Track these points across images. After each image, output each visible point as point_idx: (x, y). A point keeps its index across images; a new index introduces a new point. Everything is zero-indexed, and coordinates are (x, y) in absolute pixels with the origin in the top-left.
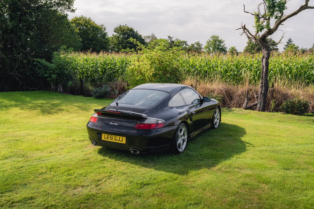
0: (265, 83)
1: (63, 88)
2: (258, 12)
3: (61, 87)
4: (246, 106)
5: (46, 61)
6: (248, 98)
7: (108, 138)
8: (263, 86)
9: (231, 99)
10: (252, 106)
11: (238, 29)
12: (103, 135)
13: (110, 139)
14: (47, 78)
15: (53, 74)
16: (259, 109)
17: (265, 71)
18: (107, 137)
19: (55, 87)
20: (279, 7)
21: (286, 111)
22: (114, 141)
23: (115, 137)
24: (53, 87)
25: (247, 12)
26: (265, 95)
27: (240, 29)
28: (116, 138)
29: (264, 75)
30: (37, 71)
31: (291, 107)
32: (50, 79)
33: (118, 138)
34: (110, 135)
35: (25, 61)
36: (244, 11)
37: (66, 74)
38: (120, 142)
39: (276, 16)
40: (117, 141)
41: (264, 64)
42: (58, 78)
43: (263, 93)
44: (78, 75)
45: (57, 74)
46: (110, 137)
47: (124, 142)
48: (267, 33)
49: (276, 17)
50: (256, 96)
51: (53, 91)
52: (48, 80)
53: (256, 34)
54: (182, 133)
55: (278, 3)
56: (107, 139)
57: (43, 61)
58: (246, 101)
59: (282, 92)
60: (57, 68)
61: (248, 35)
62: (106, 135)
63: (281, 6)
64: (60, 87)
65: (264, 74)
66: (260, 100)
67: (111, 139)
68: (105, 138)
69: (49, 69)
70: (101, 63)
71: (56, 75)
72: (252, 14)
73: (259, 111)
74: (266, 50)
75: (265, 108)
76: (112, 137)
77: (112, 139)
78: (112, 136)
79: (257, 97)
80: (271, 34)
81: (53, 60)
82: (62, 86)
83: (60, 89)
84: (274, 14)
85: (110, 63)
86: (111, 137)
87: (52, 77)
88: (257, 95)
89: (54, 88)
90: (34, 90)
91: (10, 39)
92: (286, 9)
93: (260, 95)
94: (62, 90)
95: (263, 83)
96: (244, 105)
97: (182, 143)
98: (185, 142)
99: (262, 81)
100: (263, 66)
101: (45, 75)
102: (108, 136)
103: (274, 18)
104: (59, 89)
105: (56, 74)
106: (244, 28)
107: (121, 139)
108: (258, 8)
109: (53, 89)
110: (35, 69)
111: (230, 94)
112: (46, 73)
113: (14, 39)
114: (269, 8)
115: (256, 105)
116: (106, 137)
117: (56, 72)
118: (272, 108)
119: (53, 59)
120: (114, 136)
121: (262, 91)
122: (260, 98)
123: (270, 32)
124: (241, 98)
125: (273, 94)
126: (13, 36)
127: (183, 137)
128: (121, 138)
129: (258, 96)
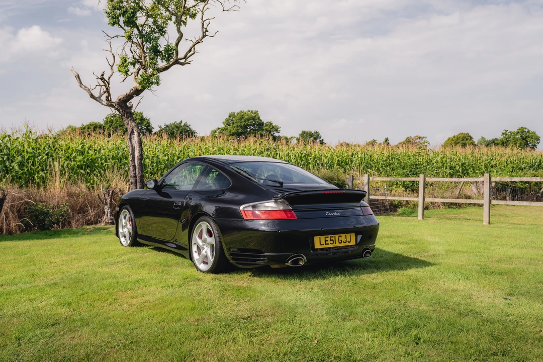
7: (327, 243)
8: (138, 181)
12: (317, 239)
13: (331, 244)
18: (326, 241)
22: (337, 244)
23: (339, 237)
28: (340, 239)
33: (343, 236)
34: (329, 236)
38: (347, 244)
40: (343, 244)
46: (331, 240)
47: (353, 242)
56: (326, 244)
62: (323, 238)
65: (136, 160)
67: (332, 242)
68: (321, 245)
76: (333, 239)
77: (334, 242)
78: (334, 236)
86: (332, 239)
102: (327, 239)
107: (348, 239)
116: (323, 242)
120: (337, 236)
128: (348, 235)
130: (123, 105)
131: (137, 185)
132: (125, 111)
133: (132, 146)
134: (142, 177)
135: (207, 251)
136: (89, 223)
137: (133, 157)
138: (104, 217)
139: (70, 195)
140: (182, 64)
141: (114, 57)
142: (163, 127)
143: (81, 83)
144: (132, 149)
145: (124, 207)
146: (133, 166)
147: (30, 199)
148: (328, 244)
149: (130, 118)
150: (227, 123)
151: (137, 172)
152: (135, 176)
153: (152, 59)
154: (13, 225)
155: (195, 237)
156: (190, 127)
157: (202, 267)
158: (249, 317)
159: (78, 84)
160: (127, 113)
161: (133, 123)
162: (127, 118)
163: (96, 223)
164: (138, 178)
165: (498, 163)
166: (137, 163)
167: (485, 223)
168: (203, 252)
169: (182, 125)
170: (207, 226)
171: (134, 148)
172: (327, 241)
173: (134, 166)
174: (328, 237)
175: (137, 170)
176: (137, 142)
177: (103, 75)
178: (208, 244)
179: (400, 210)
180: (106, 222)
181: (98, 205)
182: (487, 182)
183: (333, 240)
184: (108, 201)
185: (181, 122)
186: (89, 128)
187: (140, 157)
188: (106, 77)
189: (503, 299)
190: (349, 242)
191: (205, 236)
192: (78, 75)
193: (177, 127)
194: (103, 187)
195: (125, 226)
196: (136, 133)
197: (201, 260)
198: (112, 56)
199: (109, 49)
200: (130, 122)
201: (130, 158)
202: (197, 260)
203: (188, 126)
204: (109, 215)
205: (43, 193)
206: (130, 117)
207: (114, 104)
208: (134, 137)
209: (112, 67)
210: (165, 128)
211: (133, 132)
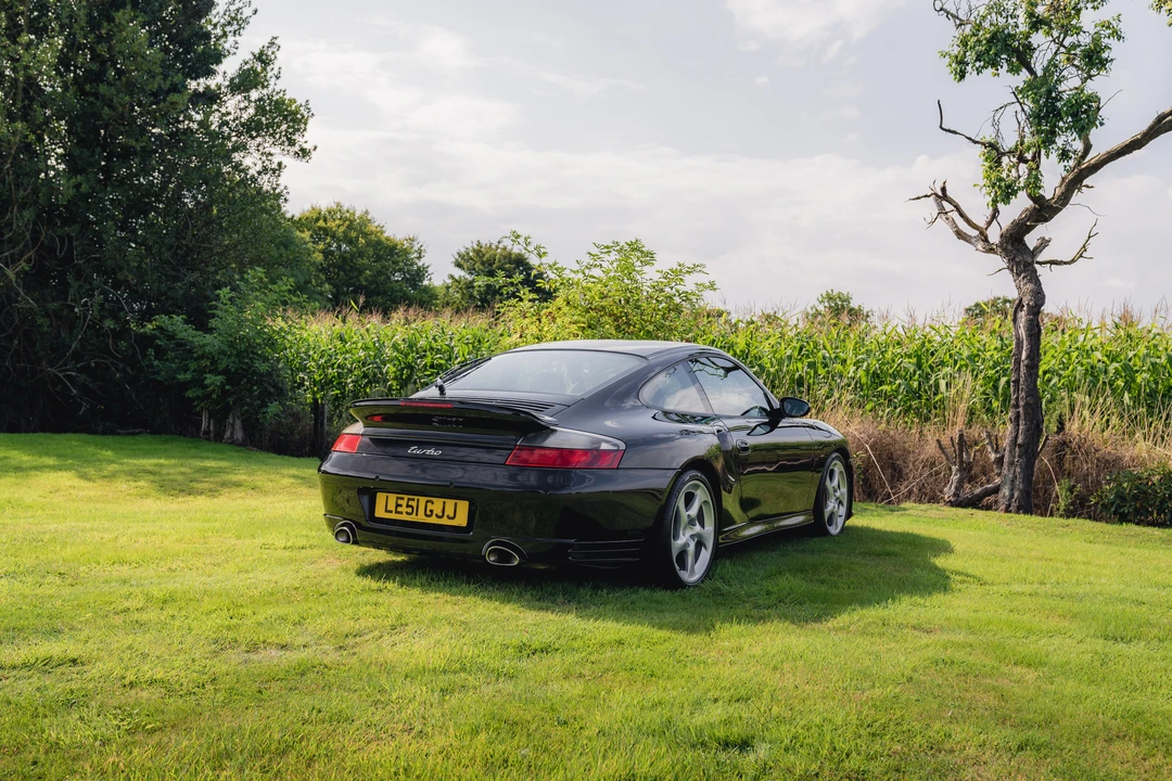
0: (1027, 405)
1: (244, 428)
2: (994, 136)
3: (238, 424)
4: (955, 495)
5: (186, 322)
6: (962, 462)
7: (399, 509)
8: (1022, 417)
9: (897, 474)
10: (977, 495)
11: (918, 198)
12: (381, 498)
13: (407, 513)
14: (185, 385)
15: (210, 372)
16: (1009, 506)
17: (1028, 357)
18: (398, 505)
19: (215, 426)
20: (1074, 115)
21: (1115, 513)
22: (421, 518)
23: (427, 502)
24: (209, 423)
25: (949, 131)
26: (1029, 450)
27: (926, 196)
28: (430, 506)
29: (1022, 374)
30: (151, 366)
31: (1135, 498)
32: (200, 392)
33: (437, 505)
34: (406, 497)
35: (109, 324)
36: (941, 127)
37: (262, 375)
38: (445, 521)
39: (1063, 150)
40: (433, 520)
41: (1023, 332)
42: (227, 387)
43: (1020, 441)
44: (305, 391)
45: (226, 372)
46: (408, 506)
47: (461, 520)
48: (1031, 215)
49: (1064, 155)
50: (993, 456)
51: (208, 439)
52: (190, 394)
53: (989, 224)
54: (694, 511)
55: (1069, 100)
56: (397, 512)
57: (177, 324)
58: (956, 474)
59: (1097, 451)
60: (226, 348)
61: (957, 226)
62: (393, 498)
63: (1083, 113)
64: (233, 426)
65: (1023, 369)
66: (1012, 471)
67: (410, 510)
68: (387, 511)
69: (195, 356)
70: (395, 347)
71: (220, 378)
72: (970, 139)
73: (1007, 510)
74: (1030, 281)
75: (1032, 501)
76: (414, 504)
77: (415, 510)
78: (416, 498)
79: (1000, 461)
80: (1046, 220)
81: (213, 323)
82: (243, 421)
83: (232, 434)
84: (1054, 142)
85: (432, 349)
86: (410, 503)
87: (207, 382)
88: (996, 451)
89: (212, 428)
90: (134, 434)
91: (62, 243)
92: (1102, 124)
93: (1010, 452)
94: (239, 435)
95: (1021, 403)
96: (949, 492)
97: (691, 548)
98: (706, 548)
99: (1017, 398)
100: (1018, 339)
101: (181, 377)
102: (400, 502)
103: (1054, 156)
104: (228, 434)
105: (220, 373)
106: (943, 196)
107: (449, 511)
108: (995, 124)
109: (207, 432)
110: (145, 355)
111: (890, 457)
112: (186, 370)
113: (75, 243)
114: (1037, 118)
115: (996, 490)
116: (392, 507)
117: (222, 366)
118: (1062, 508)
119: (213, 316)
120: (423, 500)
121: (1016, 437)
122: (1011, 464)
123: (1044, 211)
124: (937, 473)
125: (1061, 459)
126: (72, 230)
127: (698, 528)
128: (450, 503)
129: (1003, 456)
130: (1009, 247)
131: (1018, 425)
137: (1018, 362)
144: (1019, 346)
146: (1015, 383)
148: (401, 513)
151: (1021, 396)
152: (1016, 406)
160: (1018, 264)
164: (1022, 411)
172: (401, 506)
174: (403, 499)
175: (1021, 391)
183: (412, 507)
190: (449, 517)
200: (1022, 284)
206: (1026, 271)
207: (995, 246)
208: (1022, 317)
211: (1023, 306)
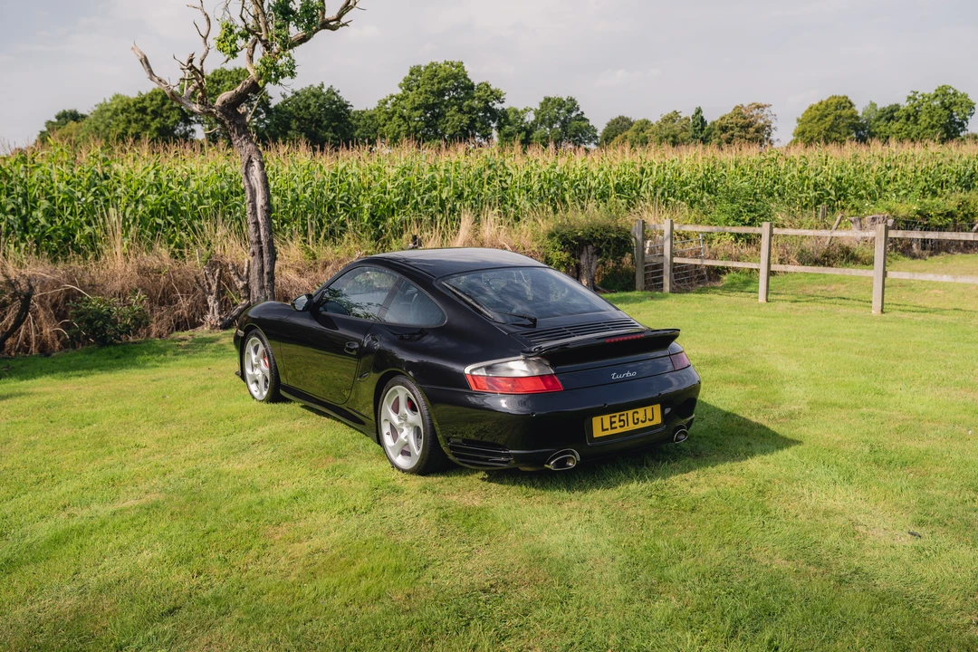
0: (268, 240)
7: (613, 426)
12: (596, 421)
13: (620, 426)
18: (611, 423)
22: (632, 427)
23: (634, 413)
28: (636, 416)
29: (259, 217)
33: (641, 412)
34: (618, 414)
38: (648, 424)
40: (641, 425)
46: (620, 421)
47: (658, 420)
56: (612, 428)
62: (606, 418)
65: (259, 213)
67: (622, 423)
68: (603, 430)
76: (624, 418)
77: (625, 423)
78: (625, 413)
86: (622, 418)
88: (243, 279)
95: (263, 240)
99: (258, 235)
102: (613, 420)
107: (649, 416)
116: (607, 425)
120: (630, 413)
128: (649, 409)
130: (230, 112)
131: (262, 257)
132: (234, 122)
133: (251, 187)
134: (271, 243)
135: (407, 434)
136: (181, 324)
137: (254, 207)
138: (209, 316)
139: (143, 271)
140: (334, 28)
141: (208, 19)
142: (289, 95)
143: (151, 72)
144: (251, 193)
145: (253, 331)
146: (254, 223)
147: (73, 282)
148: (616, 428)
149: (243, 136)
150: (408, 85)
151: (262, 234)
152: (259, 242)
153: (280, 27)
154: (47, 330)
155: (387, 409)
156: (339, 94)
157: (401, 461)
158: (492, 586)
159: (146, 75)
160: (238, 127)
161: (250, 145)
162: (239, 135)
163: (195, 325)
164: (264, 245)
165: (899, 174)
166: (262, 219)
167: (876, 311)
168: (402, 436)
169: (324, 90)
170: (407, 394)
171: (255, 190)
172: (615, 422)
173: (257, 223)
174: (615, 416)
175: (262, 230)
176: (258, 180)
177: (191, 61)
178: (411, 425)
179: (725, 278)
180: (212, 326)
181: (193, 287)
182: (881, 240)
183: (623, 420)
184: (214, 288)
185: (323, 85)
186: (152, 100)
187: (265, 208)
188: (196, 64)
189: (909, 536)
190: (650, 420)
191: (404, 409)
192: (145, 57)
193: (314, 95)
194: (201, 255)
195: (258, 368)
196: (256, 164)
197: (398, 450)
198: (204, 18)
199: (199, 5)
200: (244, 143)
201: (249, 209)
202: (391, 448)
203: (334, 94)
204: (216, 312)
205: (94, 271)
206: (244, 133)
207: (214, 110)
208: (253, 171)
209: (205, 38)
210: (293, 97)
211: (252, 162)
